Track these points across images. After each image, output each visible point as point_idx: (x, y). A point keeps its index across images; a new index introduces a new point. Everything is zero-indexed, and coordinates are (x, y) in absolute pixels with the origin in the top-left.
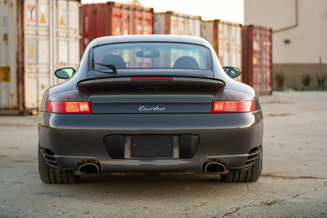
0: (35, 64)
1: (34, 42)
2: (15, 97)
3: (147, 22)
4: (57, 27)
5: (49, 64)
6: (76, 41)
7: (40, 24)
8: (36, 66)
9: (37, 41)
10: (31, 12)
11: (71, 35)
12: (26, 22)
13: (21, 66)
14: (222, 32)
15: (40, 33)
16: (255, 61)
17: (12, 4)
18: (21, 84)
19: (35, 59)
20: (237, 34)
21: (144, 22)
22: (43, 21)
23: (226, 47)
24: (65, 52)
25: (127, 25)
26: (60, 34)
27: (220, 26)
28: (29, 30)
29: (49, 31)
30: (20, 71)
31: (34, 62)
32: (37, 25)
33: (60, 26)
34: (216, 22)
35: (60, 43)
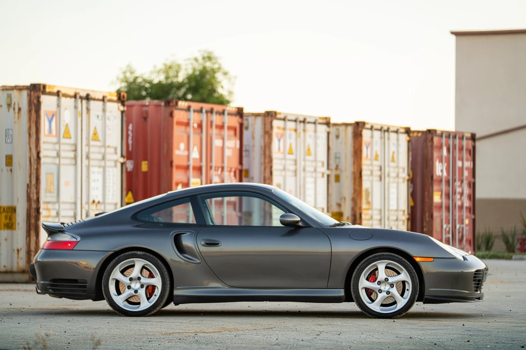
0: (54, 203)
1: (54, 169)
2: (23, 254)
3: (232, 133)
4: (88, 145)
5: (75, 203)
6: (116, 166)
7: (63, 140)
8: (57, 206)
9: (59, 166)
10: (50, 122)
11: (108, 157)
12: (43, 138)
13: (34, 206)
14: (370, 144)
15: (63, 154)
16: (437, 198)
17: (20, 109)
18: (33, 233)
19: (55, 194)
20: (400, 148)
21: (226, 132)
22: (67, 135)
23: (377, 173)
24: (99, 185)
25: (198, 137)
26: (92, 156)
27: (366, 134)
28: (47, 150)
29: (75, 150)
30: (33, 213)
31: (54, 200)
32: (59, 143)
33: (92, 143)
34: (358, 127)
35: (92, 169)
